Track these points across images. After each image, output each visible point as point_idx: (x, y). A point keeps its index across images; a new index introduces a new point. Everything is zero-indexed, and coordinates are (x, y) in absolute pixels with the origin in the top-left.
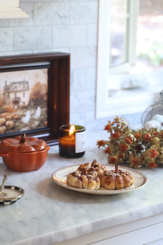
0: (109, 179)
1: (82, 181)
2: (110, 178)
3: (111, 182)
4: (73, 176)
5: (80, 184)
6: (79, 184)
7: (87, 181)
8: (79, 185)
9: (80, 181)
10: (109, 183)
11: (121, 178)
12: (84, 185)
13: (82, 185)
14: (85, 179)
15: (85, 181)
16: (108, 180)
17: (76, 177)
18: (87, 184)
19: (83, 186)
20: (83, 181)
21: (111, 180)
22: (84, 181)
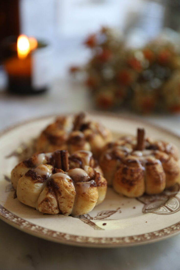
0: (129, 172)
1: (58, 195)
2: (131, 170)
3: (136, 183)
4: (30, 178)
5: (52, 205)
6: (48, 205)
7: (72, 192)
8: (50, 207)
9: (50, 196)
10: (130, 184)
11: (159, 168)
12: (64, 205)
13: (58, 208)
14: (66, 187)
15: (66, 193)
16: (128, 177)
17: (39, 182)
18: (73, 201)
19: (62, 208)
20: (60, 194)
21: (136, 175)
22: (63, 194)
